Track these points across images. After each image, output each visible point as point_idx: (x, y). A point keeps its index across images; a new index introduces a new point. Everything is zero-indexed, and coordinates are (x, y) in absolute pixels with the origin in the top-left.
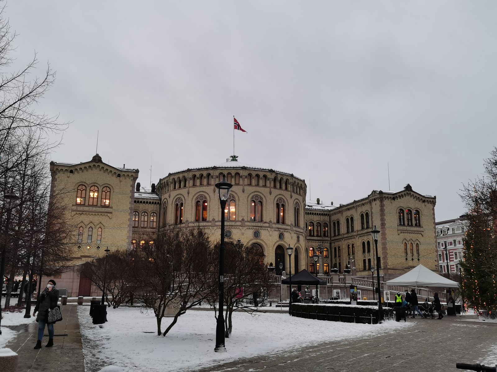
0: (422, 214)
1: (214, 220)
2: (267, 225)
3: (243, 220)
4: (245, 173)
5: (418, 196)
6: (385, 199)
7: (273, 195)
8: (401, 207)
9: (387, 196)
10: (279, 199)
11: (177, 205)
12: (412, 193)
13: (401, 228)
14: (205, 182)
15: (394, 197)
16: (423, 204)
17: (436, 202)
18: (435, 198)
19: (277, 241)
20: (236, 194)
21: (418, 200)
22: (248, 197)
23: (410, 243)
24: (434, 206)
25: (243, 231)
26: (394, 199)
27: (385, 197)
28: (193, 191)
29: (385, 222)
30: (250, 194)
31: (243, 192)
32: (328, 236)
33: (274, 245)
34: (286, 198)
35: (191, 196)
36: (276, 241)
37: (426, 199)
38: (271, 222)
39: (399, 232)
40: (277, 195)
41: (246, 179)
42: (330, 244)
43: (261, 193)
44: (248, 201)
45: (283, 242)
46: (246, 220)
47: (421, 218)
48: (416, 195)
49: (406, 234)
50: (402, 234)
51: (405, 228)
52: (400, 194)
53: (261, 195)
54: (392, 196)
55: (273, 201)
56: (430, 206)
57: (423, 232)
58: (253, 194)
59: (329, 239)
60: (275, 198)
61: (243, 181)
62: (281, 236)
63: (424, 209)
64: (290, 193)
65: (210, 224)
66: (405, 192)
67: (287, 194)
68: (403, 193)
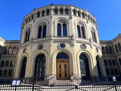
10: (79, 23)
32: (113, 54)
42: (116, 57)
59: (114, 55)
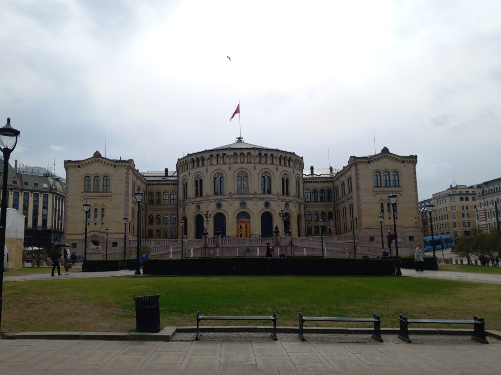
0: (401, 175)
1: (207, 195)
2: (252, 196)
3: (230, 193)
4: (231, 153)
5: (396, 157)
6: (360, 164)
7: (258, 170)
8: (376, 169)
9: (360, 160)
11: (184, 184)
12: (389, 155)
13: (378, 189)
14: (201, 163)
15: (369, 160)
16: (403, 164)
17: (417, 161)
18: (416, 157)
19: (263, 209)
20: (224, 171)
21: (397, 161)
22: (234, 174)
23: (387, 203)
24: (415, 165)
25: (230, 203)
26: (369, 162)
27: (359, 162)
28: (193, 172)
29: (360, 185)
30: (236, 171)
31: (230, 169)
33: (260, 212)
34: (271, 171)
35: (191, 176)
36: (261, 209)
37: (405, 160)
38: (255, 193)
39: (375, 193)
40: (262, 169)
41: (232, 159)
43: (246, 169)
44: (234, 176)
45: (268, 210)
46: (233, 193)
47: (399, 178)
48: (394, 157)
49: (382, 195)
50: (378, 196)
51: (381, 189)
52: (376, 158)
53: (246, 170)
54: (367, 161)
55: (258, 174)
56: (411, 166)
57: (402, 191)
58: (239, 170)
60: (260, 172)
61: (230, 159)
62: (267, 205)
63: (403, 169)
64: (276, 166)
65: (204, 198)
66: (382, 155)
67: (273, 168)
68: (379, 157)
